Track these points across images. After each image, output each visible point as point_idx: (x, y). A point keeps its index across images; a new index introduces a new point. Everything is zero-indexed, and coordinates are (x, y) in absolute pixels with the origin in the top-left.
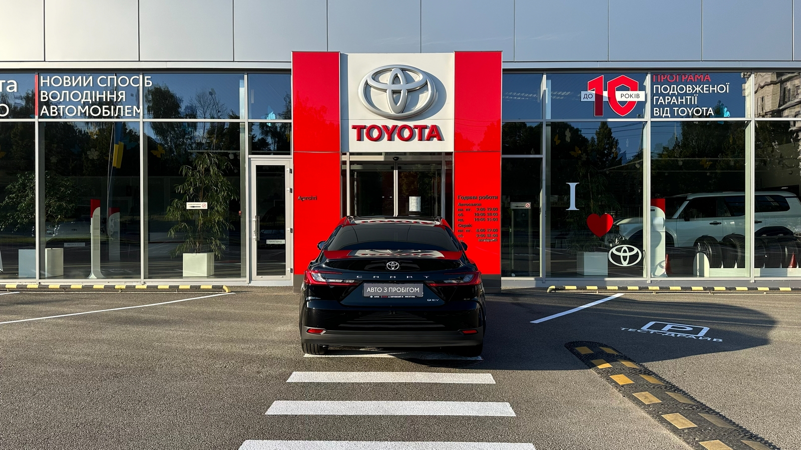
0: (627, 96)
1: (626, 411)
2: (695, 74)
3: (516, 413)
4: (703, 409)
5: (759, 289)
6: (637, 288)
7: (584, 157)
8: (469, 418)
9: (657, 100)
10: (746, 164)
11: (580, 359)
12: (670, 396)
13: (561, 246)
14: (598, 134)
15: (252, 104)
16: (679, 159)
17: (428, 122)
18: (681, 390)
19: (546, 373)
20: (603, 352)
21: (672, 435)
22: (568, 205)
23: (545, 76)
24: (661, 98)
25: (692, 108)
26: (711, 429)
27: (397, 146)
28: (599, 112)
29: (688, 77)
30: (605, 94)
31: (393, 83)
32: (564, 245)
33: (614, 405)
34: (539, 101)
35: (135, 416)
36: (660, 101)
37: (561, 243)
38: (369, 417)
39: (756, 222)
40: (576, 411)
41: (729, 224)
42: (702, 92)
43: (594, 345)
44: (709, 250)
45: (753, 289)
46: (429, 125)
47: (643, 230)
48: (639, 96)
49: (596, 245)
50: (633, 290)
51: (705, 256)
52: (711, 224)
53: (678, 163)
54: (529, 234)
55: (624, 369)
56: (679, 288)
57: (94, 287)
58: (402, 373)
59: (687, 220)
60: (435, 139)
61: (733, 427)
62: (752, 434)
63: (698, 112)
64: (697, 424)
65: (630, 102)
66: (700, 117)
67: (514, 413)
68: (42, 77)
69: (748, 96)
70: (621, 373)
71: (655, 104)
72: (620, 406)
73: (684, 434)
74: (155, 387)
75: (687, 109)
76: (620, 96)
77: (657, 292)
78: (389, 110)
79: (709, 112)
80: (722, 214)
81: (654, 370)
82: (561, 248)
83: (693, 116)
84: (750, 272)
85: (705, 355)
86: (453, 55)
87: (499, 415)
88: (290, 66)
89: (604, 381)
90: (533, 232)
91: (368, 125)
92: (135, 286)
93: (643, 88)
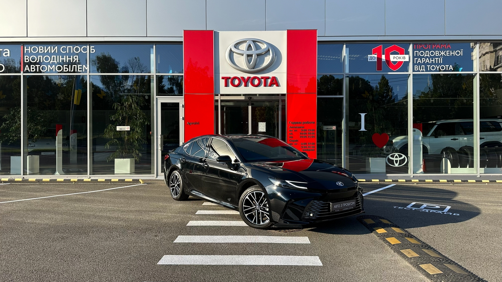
0: (397, 58)
1: (396, 262)
2: (441, 44)
3: (322, 263)
4: (447, 261)
5: (483, 181)
6: (404, 181)
7: (371, 97)
8: (292, 266)
9: (417, 60)
10: (474, 102)
11: (366, 227)
12: (425, 252)
13: (357, 154)
14: (380, 83)
15: (159, 64)
16: (431, 99)
17: (270, 75)
18: (432, 248)
19: (344, 237)
20: (381, 222)
21: (426, 279)
22: (360, 128)
23: (345, 46)
24: (419, 59)
25: (439, 66)
26: (452, 274)
27: (250, 90)
28: (379, 68)
29: (436, 46)
30: (383, 57)
31: (248, 50)
32: (359, 153)
33: (388, 258)
34: (341, 62)
35: (71, 265)
36: (418, 61)
37: (357, 152)
38: (225, 267)
39: (481, 139)
40: (363, 262)
41: (463, 140)
42: (445, 55)
43: (376, 217)
44: (450, 156)
45: (478, 181)
46: (271, 77)
47: (408, 144)
48: (405, 58)
49: (378, 154)
50: (402, 182)
51: (448, 160)
52: (451, 139)
53: (430, 102)
54: (335, 146)
55: (395, 234)
56: (431, 181)
57: (57, 180)
58: (249, 236)
59: (436, 137)
60: (275, 85)
61: (467, 273)
62: (479, 278)
63: (442, 68)
64: (442, 271)
65: (399, 62)
66: (444, 71)
67: (321, 263)
68: (25, 47)
69: (475, 60)
70: (393, 237)
71: (415, 63)
72: (392, 259)
73: (434, 278)
74: (87, 246)
75: (436, 66)
76: (393, 58)
77: (417, 183)
78: (245, 67)
79: (450, 68)
80: (459, 134)
81: (415, 234)
82: (357, 155)
83: (440, 71)
84: (477, 170)
85: (448, 224)
86: (286, 32)
87: (311, 265)
88: (182, 39)
89: (381, 242)
90: (338, 145)
91: (232, 77)
92: (83, 179)
93: (407, 53)
